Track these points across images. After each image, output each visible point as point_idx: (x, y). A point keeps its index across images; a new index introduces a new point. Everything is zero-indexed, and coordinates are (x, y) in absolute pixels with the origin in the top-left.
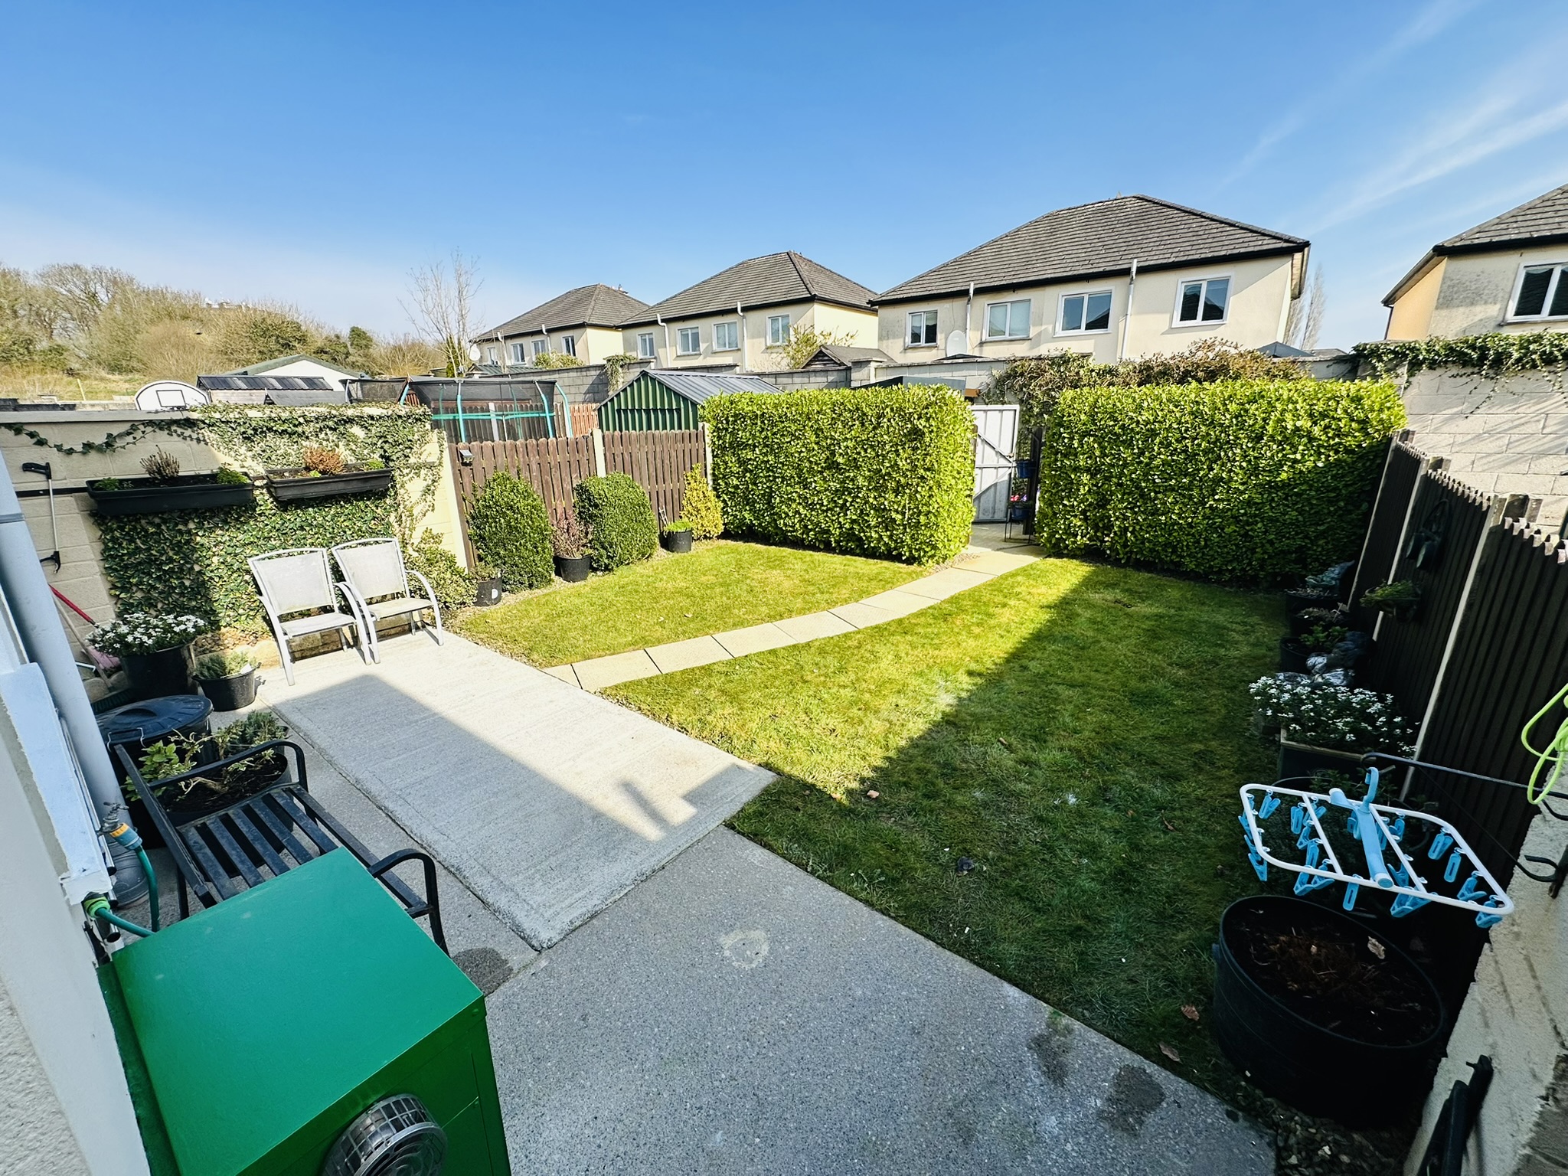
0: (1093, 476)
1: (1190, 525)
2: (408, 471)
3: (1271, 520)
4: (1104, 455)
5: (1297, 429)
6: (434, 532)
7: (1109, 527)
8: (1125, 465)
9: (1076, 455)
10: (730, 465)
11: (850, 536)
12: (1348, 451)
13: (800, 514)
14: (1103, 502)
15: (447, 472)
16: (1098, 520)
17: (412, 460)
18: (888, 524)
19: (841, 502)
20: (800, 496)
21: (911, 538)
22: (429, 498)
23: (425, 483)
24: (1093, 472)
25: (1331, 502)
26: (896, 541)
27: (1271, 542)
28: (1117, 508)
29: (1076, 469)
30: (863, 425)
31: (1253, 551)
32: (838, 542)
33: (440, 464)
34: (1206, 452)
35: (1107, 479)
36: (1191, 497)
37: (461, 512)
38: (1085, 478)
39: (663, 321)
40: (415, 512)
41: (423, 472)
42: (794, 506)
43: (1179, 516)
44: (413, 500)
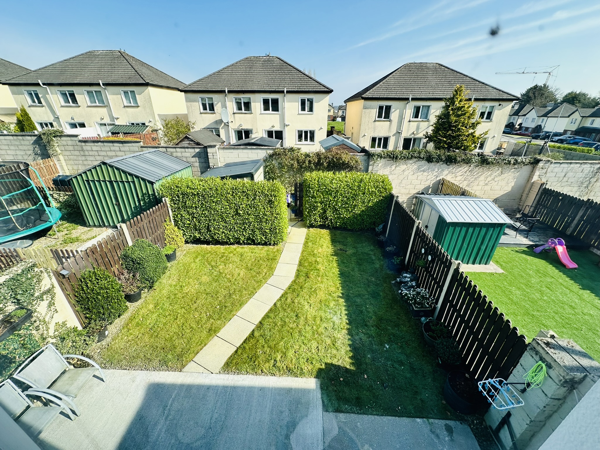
0: (321, 204)
1: (349, 217)
2: (35, 302)
3: (368, 215)
4: (324, 198)
5: (372, 191)
6: (60, 323)
7: (327, 218)
8: (331, 201)
9: (315, 198)
10: (183, 215)
11: (249, 239)
12: (383, 197)
13: (225, 233)
14: (325, 212)
15: (58, 290)
16: (323, 216)
17: (37, 294)
18: (264, 234)
19: (243, 227)
20: (223, 226)
21: (274, 238)
22: (52, 307)
23: (48, 302)
24: (321, 203)
25: (380, 210)
26: (268, 240)
27: (368, 221)
28: (329, 213)
29: (316, 202)
30: (247, 198)
31: (363, 223)
32: (243, 242)
33: (53, 287)
34: (352, 197)
35: (326, 205)
36: (349, 210)
37: (70, 302)
38: (319, 204)
39: (44, 84)
40: (47, 320)
41: (45, 297)
42: (221, 230)
43: (346, 215)
44: (43, 315)
